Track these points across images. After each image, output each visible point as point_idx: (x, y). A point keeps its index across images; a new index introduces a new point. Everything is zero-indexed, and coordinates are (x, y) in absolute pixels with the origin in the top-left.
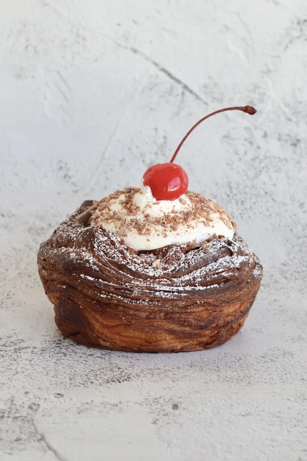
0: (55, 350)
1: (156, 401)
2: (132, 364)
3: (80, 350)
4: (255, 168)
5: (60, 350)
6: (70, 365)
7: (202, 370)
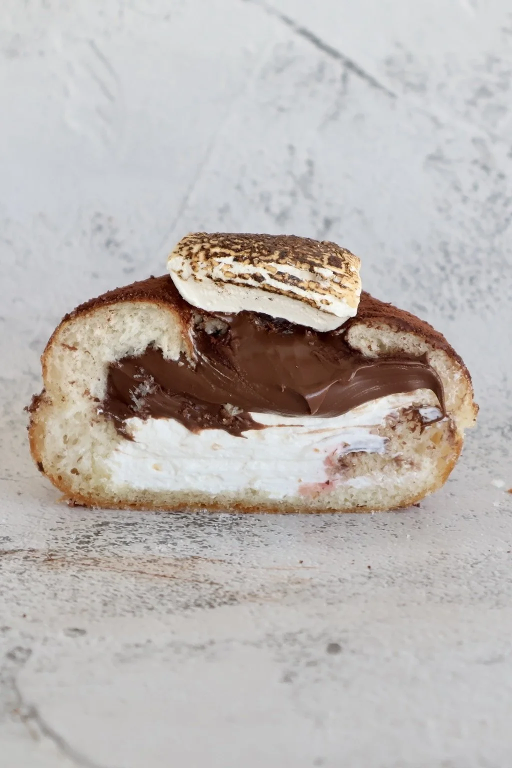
0: (75, 554)
1: (291, 638)
2: (239, 576)
3: (130, 554)
4: (495, 215)
5: (86, 554)
6: (105, 580)
7: (393, 583)
